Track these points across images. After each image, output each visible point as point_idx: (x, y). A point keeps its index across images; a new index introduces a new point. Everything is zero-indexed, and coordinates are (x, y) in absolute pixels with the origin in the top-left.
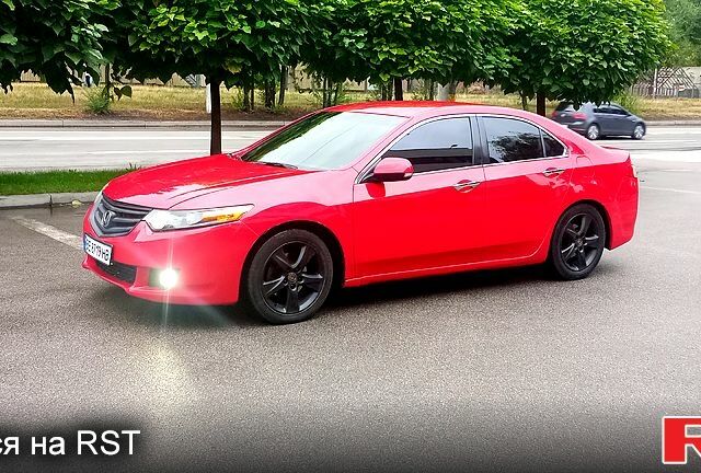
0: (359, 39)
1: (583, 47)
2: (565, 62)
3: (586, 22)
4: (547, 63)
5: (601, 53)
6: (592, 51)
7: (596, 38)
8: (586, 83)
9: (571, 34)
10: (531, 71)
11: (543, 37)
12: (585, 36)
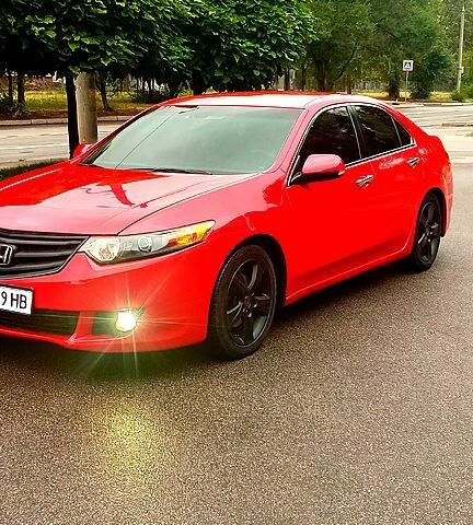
0: (48, 27)
1: (251, 37)
2: (236, 52)
3: (251, 11)
4: (218, 54)
5: (269, 43)
6: (259, 41)
7: (262, 28)
8: (257, 73)
9: (239, 24)
10: (201, 63)
11: (215, 27)
12: (254, 26)
